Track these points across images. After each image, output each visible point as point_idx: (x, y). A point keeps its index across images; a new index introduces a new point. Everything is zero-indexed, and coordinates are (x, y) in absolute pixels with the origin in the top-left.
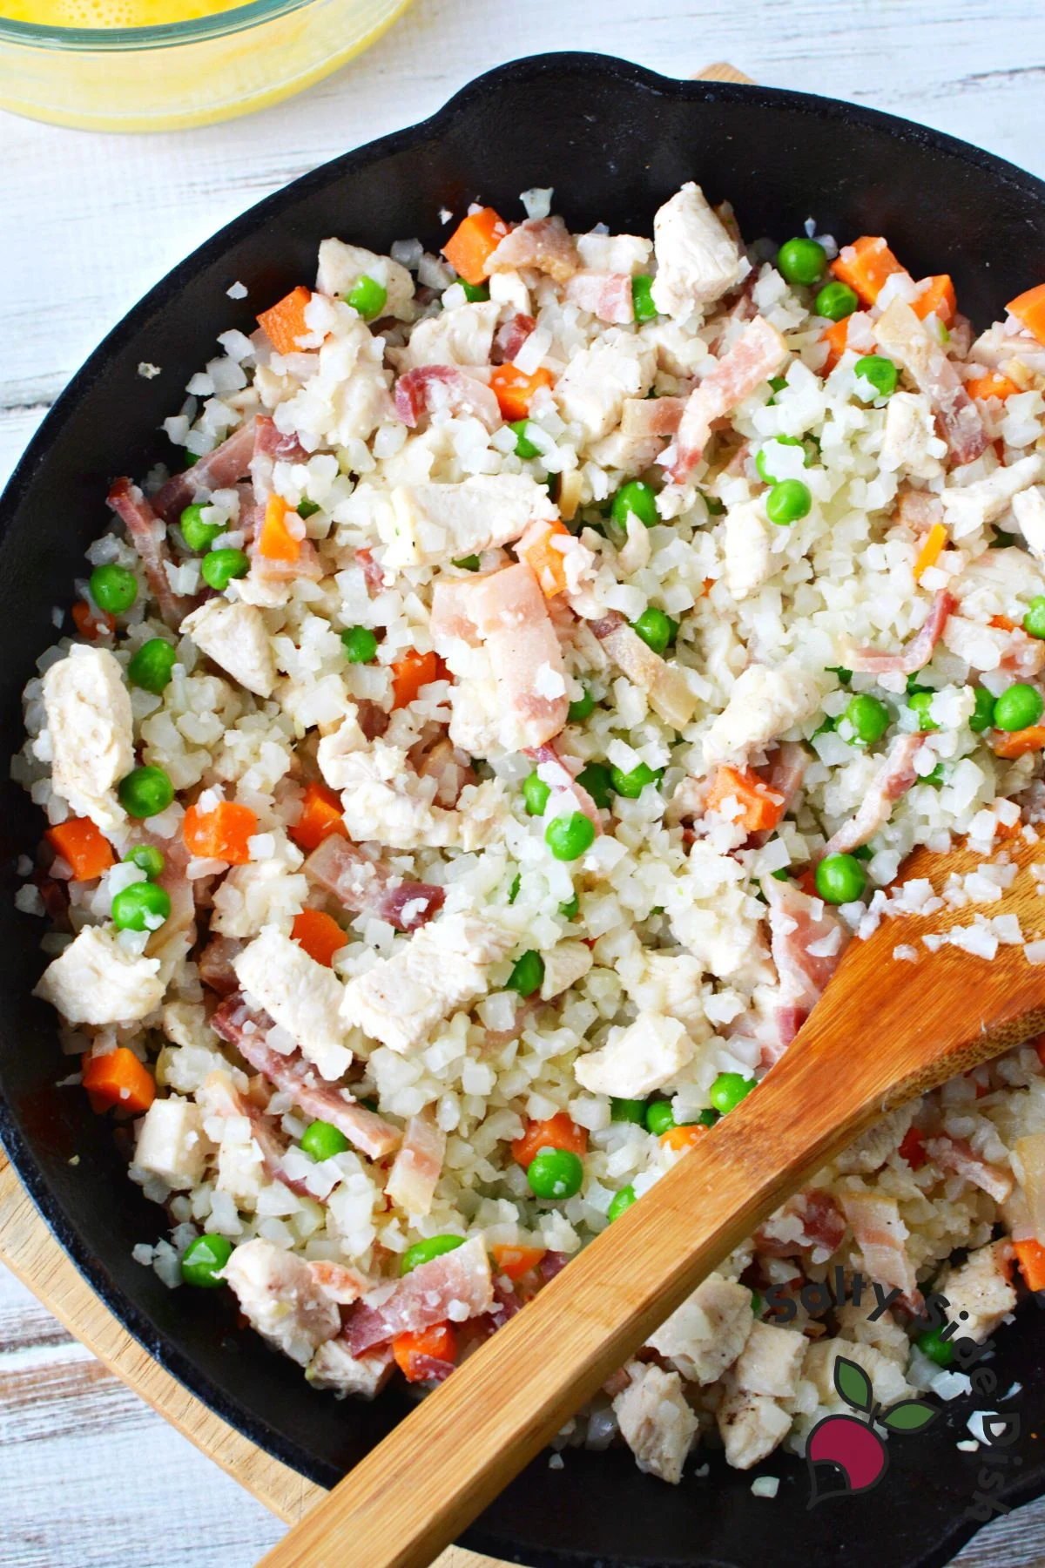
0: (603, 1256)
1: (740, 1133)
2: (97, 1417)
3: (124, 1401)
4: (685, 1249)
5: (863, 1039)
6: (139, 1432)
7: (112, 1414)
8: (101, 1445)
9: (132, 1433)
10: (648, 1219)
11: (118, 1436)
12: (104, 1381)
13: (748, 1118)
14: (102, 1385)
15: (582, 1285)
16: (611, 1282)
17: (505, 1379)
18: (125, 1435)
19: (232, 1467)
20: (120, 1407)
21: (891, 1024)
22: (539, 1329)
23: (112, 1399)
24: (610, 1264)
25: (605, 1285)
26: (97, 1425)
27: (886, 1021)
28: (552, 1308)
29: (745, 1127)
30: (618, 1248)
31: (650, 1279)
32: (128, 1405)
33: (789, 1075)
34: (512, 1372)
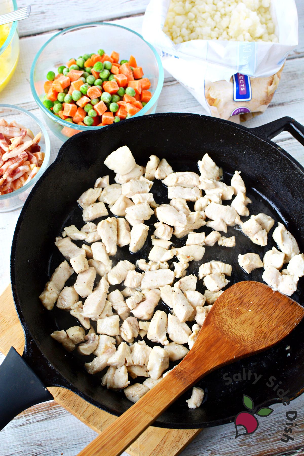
0: (149, 398)
1: (180, 372)
2: (53, 415)
3: (59, 411)
4: (169, 400)
5: (208, 354)
6: (63, 418)
7: (56, 414)
8: (54, 421)
9: (61, 418)
10: (160, 391)
11: (58, 419)
12: (54, 407)
13: (182, 369)
14: (53, 408)
15: (145, 405)
16: (152, 405)
17: (128, 426)
18: (59, 419)
19: (85, 420)
20: (58, 412)
21: (214, 351)
22: (136, 414)
23: (56, 411)
24: (152, 401)
25: (151, 406)
26: (53, 417)
27: (213, 350)
28: (138, 410)
29: (182, 371)
30: (154, 397)
31: (162, 406)
32: (60, 412)
33: (191, 359)
34: (130, 425)
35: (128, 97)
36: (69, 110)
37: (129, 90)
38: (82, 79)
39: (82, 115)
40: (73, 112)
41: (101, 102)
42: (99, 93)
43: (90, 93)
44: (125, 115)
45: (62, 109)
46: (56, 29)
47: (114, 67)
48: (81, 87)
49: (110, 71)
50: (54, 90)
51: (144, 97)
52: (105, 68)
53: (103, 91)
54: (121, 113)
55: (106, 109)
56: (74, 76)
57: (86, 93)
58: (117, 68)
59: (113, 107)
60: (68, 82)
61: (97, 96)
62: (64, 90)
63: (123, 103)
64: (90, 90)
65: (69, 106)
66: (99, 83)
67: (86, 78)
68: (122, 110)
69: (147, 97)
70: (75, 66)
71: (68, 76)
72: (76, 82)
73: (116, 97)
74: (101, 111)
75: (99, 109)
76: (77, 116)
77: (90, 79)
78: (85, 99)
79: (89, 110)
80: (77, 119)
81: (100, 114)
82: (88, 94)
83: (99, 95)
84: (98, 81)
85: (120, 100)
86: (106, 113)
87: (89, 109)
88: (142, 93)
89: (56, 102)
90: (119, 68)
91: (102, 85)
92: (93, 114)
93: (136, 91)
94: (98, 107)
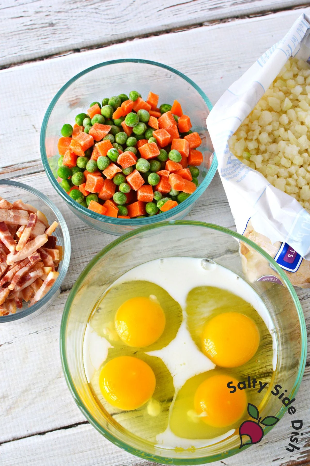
35: (173, 164)
36: (93, 185)
37: (173, 154)
38: (111, 136)
39: (111, 191)
40: (99, 188)
41: (136, 173)
42: (133, 161)
43: (121, 161)
44: (169, 189)
45: (84, 180)
46: (70, 51)
47: (152, 118)
48: (109, 151)
49: (147, 123)
50: (72, 152)
51: (192, 160)
52: (141, 121)
53: (138, 155)
54: (163, 187)
55: (143, 182)
56: (99, 134)
57: (117, 160)
58: (156, 119)
59: (151, 179)
60: (90, 142)
61: (130, 164)
62: (85, 152)
63: (166, 173)
64: (122, 157)
65: (93, 179)
66: (133, 143)
67: (114, 135)
68: (164, 183)
69: (197, 160)
70: (99, 117)
71: (91, 135)
72: (102, 144)
73: (157, 165)
74: (136, 185)
75: (133, 182)
76: (104, 192)
77: (120, 137)
78: (115, 169)
79: (120, 184)
80: (104, 196)
81: (136, 190)
82: (118, 162)
83: (133, 163)
84: (131, 140)
85: (161, 169)
86: (143, 188)
87: (121, 182)
88: (190, 154)
89: (75, 170)
90: (159, 119)
91: (136, 146)
92: (125, 190)
93: (182, 154)
94: (132, 181)
